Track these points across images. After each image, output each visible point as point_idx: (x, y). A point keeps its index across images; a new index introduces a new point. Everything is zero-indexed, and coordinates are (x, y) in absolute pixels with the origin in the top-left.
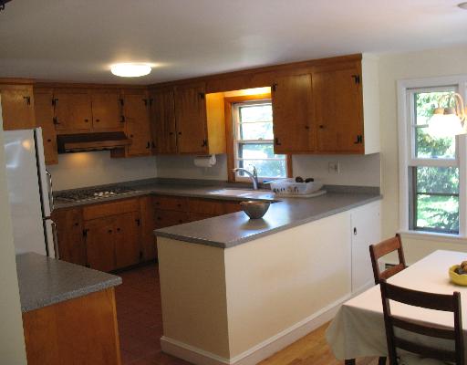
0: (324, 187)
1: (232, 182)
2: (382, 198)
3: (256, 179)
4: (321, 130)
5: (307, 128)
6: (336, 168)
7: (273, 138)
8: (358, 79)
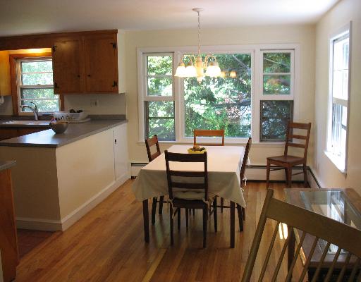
0: (89, 117)
1: (16, 116)
2: (128, 121)
3: (37, 113)
4: (88, 78)
5: (79, 76)
6: (96, 104)
7: (53, 84)
8: (115, 46)
